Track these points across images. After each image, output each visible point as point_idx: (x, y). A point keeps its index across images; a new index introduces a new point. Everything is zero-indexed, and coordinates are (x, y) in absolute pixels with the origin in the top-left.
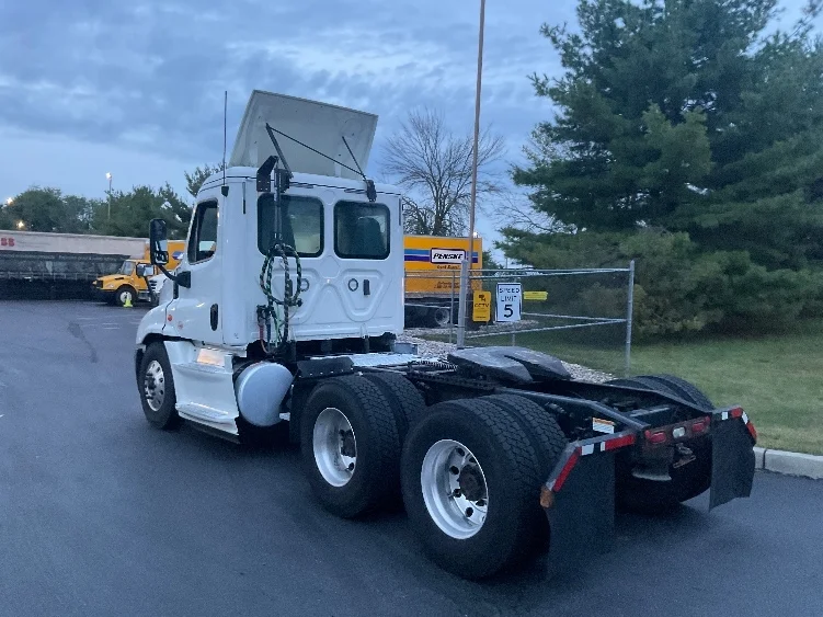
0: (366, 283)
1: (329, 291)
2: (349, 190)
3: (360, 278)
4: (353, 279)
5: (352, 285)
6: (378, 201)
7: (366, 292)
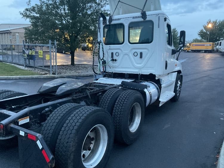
0: (141, 54)
1: (126, 56)
2: (134, 18)
3: (139, 51)
4: (136, 52)
5: (135, 54)
6: (147, 19)
7: (141, 57)
